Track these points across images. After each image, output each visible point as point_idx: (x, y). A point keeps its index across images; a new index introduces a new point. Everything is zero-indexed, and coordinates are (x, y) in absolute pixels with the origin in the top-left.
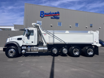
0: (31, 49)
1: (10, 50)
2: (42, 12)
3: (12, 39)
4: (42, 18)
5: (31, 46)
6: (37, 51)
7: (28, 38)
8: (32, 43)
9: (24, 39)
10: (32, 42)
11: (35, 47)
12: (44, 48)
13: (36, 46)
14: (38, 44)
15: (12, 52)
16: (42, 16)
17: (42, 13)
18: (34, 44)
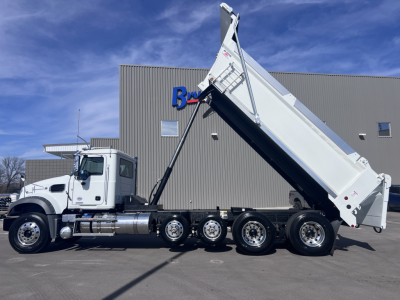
0: (91, 222)
1: (23, 227)
2: (179, 90)
3: (34, 189)
4: (179, 109)
5: (92, 213)
6: (112, 231)
7: (83, 184)
8: (98, 202)
9: (71, 187)
10: (98, 198)
11: (105, 216)
12: (135, 221)
13: (110, 211)
14: (117, 205)
15: (28, 233)
16: (180, 103)
17: (180, 93)
18: (101, 205)
